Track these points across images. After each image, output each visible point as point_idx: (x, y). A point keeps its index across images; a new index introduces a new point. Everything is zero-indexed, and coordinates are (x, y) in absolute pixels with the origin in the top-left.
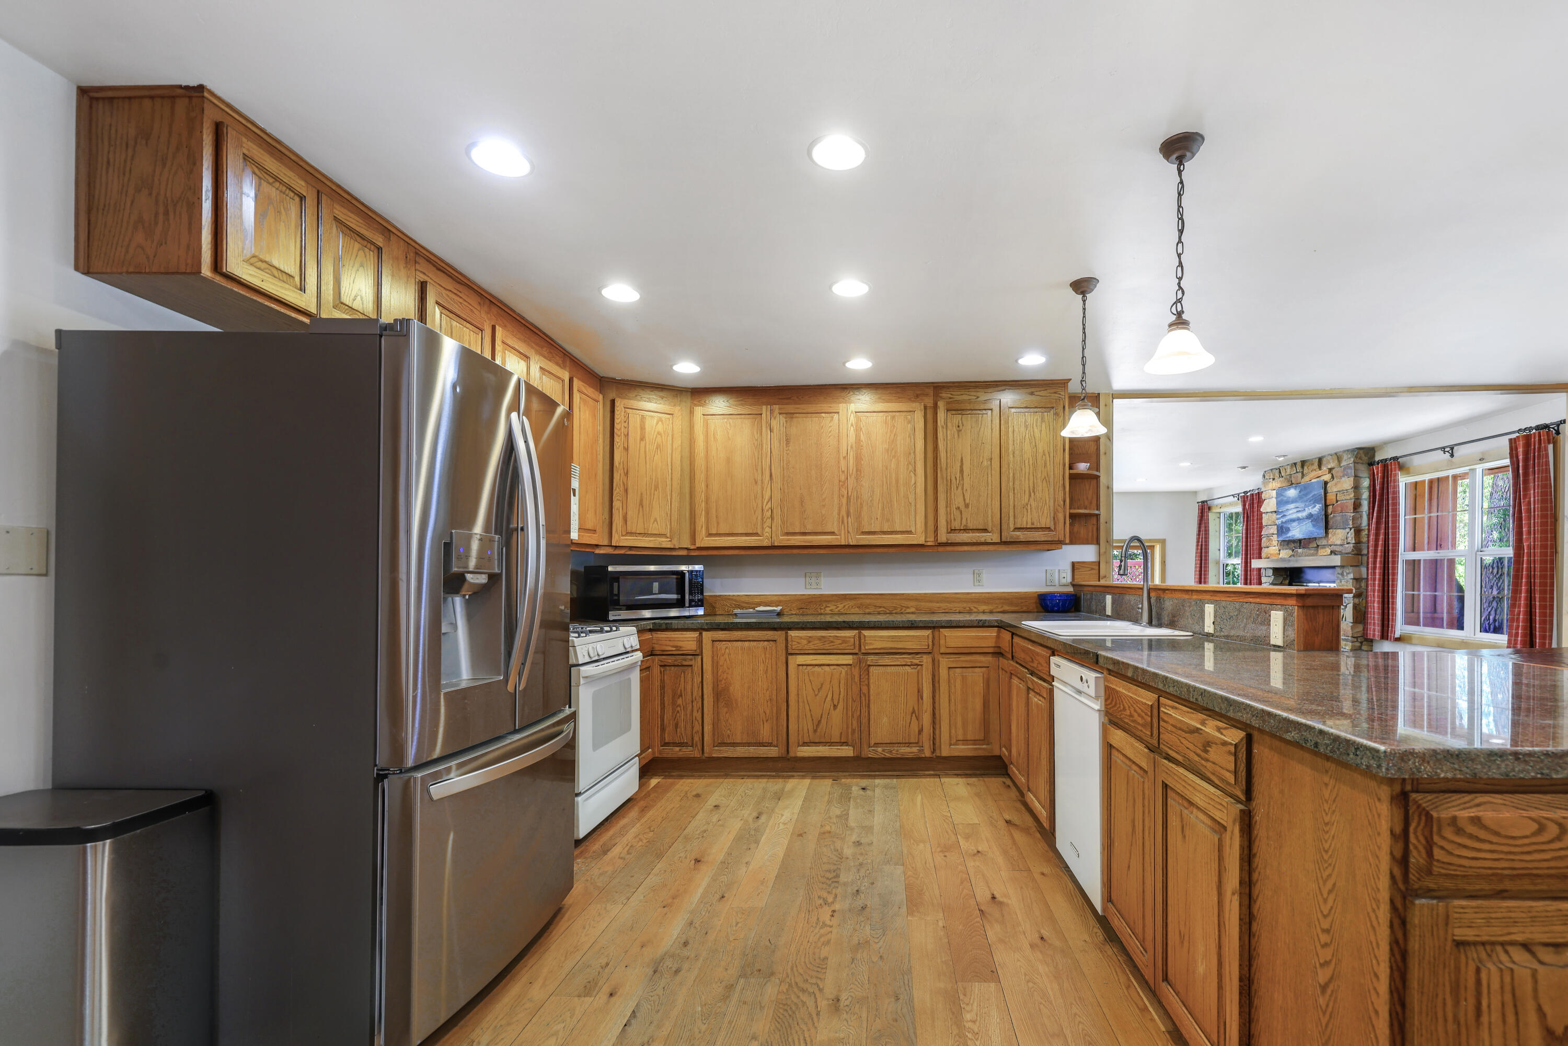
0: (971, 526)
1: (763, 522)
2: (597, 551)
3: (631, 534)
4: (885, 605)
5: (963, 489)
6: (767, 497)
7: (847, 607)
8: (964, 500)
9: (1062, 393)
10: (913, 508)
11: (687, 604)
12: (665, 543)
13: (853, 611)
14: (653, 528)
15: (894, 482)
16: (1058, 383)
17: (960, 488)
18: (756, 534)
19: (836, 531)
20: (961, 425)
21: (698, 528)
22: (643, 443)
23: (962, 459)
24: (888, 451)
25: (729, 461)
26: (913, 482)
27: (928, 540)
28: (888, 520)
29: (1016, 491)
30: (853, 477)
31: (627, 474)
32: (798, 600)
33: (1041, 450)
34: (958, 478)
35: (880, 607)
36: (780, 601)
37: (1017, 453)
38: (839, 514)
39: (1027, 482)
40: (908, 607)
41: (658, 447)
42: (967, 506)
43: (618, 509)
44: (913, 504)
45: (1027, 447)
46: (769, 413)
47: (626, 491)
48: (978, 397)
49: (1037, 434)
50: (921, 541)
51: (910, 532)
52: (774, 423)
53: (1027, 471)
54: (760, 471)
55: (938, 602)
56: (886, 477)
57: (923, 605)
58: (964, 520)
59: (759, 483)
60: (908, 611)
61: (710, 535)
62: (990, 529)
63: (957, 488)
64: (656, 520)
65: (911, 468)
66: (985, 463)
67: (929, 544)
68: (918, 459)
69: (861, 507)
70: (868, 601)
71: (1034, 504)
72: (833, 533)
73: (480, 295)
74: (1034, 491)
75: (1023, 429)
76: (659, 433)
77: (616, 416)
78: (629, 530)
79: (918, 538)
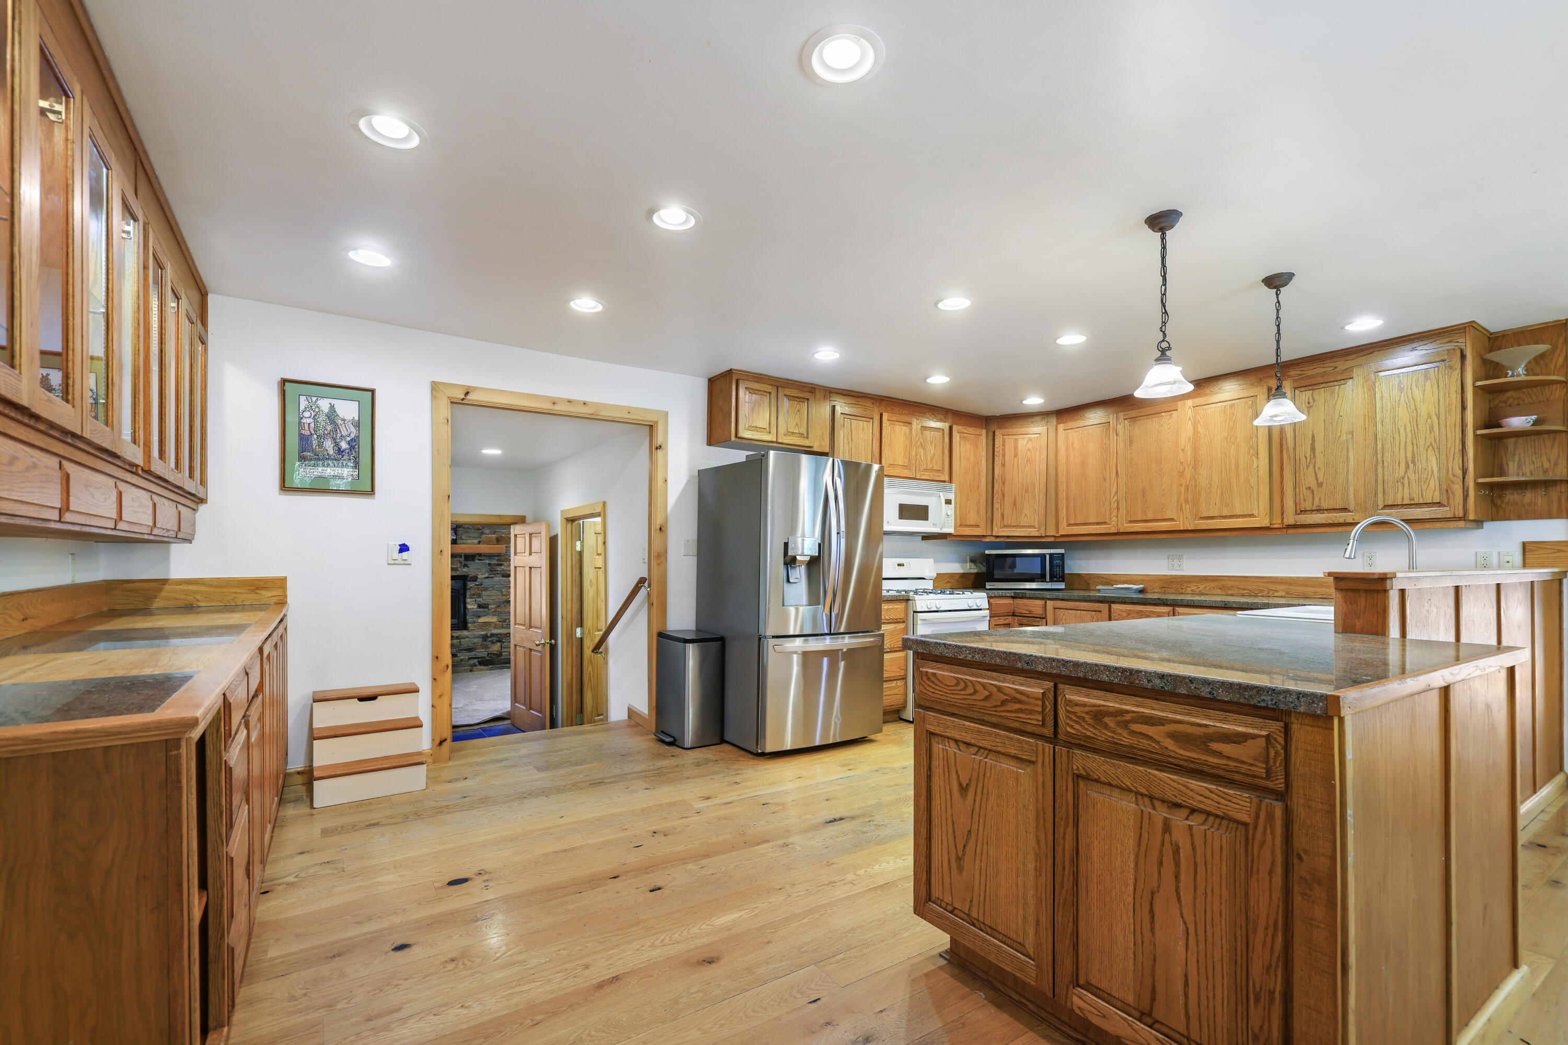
0: (1325, 505)
1: (1111, 513)
2: (984, 540)
3: (1007, 526)
4: (1249, 587)
5: (1314, 467)
6: (1113, 492)
7: (1208, 588)
8: (1317, 479)
9: (1460, 340)
10: (1255, 492)
11: (1048, 579)
12: (1033, 532)
13: (1215, 592)
14: (1024, 521)
15: (1234, 468)
16: (1455, 330)
17: (1311, 467)
18: (1105, 523)
19: (1175, 518)
20: (1311, 401)
21: (1061, 520)
22: (1016, 459)
23: (1313, 437)
24: (1227, 438)
25: (1084, 464)
26: (1255, 466)
27: (1274, 522)
28: (1227, 505)
29: (1385, 464)
30: (1191, 467)
31: (1004, 483)
32: (1160, 580)
33: (1424, 413)
34: (1308, 457)
35: (1244, 589)
36: (1144, 580)
37: (1387, 420)
38: (1178, 502)
39: (1402, 451)
40: (1276, 591)
41: (1028, 460)
42: (1320, 485)
43: (997, 509)
44: (1255, 487)
45: (1402, 412)
46: (1115, 420)
47: (1003, 495)
48: (1336, 368)
49: (1418, 394)
50: (1266, 523)
51: (1252, 516)
52: (1120, 428)
53: (1403, 440)
54: (1108, 470)
55: (1313, 587)
56: (1225, 464)
57: (1294, 589)
58: (1317, 500)
59: (1108, 480)
60: (1276, 594)
61: (1069, 525)
62: (1351, 508)
63: (1308, 467)
64: (1026, 515)
65: (1252, 452)
66: (1344, 437)
67: (1275, 526)
68: (1260, 441)
69: (1200, 494)
70: (1231, 583)
71: (1412, 476)
72: (1172, 520)
73: (873, 399)
74: (1413, 462)
75: (1396, 392)
76: (1029, 450)
77: (996, 443)
78: (1005, 523)
79: (1262, 520)
